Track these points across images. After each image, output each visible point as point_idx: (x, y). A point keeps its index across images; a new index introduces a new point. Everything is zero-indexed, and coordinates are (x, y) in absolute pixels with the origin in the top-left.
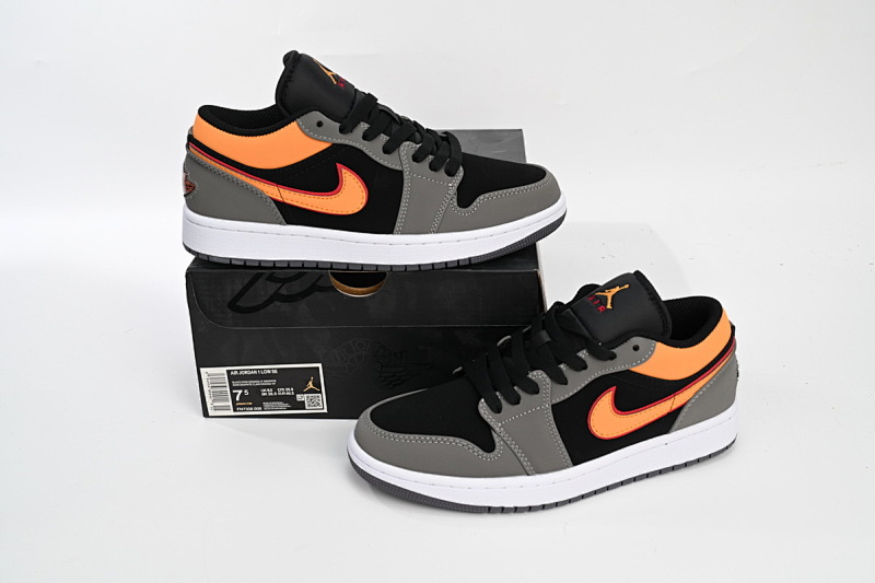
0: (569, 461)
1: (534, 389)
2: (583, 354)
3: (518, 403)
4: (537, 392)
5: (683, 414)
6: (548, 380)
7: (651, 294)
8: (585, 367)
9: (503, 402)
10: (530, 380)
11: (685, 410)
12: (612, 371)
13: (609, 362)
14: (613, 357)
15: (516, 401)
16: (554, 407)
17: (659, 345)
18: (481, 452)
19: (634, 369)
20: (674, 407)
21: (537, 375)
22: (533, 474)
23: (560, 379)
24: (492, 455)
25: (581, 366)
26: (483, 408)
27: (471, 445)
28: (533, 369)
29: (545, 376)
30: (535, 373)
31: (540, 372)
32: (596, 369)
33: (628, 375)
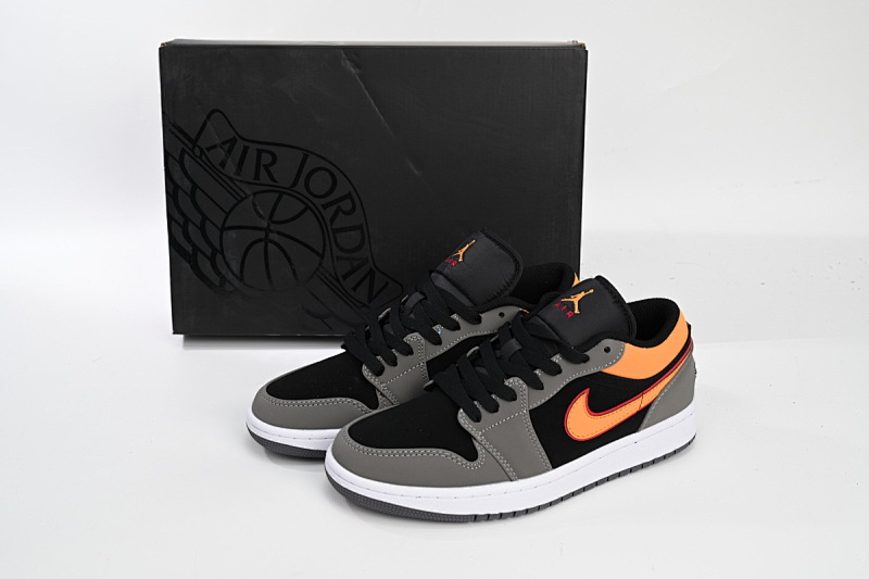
0: (549, 465)
1: (511, 396)
2: (557, 359)
3: (496, 411)
4: (515, 399)
5: (650, 412)
6: (525, 386)
7: (615, 297)
8: (560, 372)
9: (482, 411)
10: (507, 387)
11: (653, 408)
12: (585, 373)
13: (583, 364)
14: (586, 359)
15: (494, 408)
16: (532, 412)
17: (628, 346)
18: (465, 461)
19: (606, 371)
20: (643, 406)
21: (514, 382)
22: (516, 480)
23: (537, 385)
24: (475, 463)
25: (555, 370)
26: (463, 418)
27: (454, 455)
28: (509, 377)
29: (521, 382)
30: (511, 380)
31: (516, 379)
32: (571, 373)
33: (601, 377)
